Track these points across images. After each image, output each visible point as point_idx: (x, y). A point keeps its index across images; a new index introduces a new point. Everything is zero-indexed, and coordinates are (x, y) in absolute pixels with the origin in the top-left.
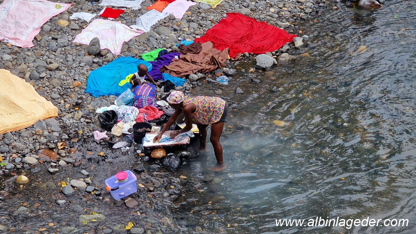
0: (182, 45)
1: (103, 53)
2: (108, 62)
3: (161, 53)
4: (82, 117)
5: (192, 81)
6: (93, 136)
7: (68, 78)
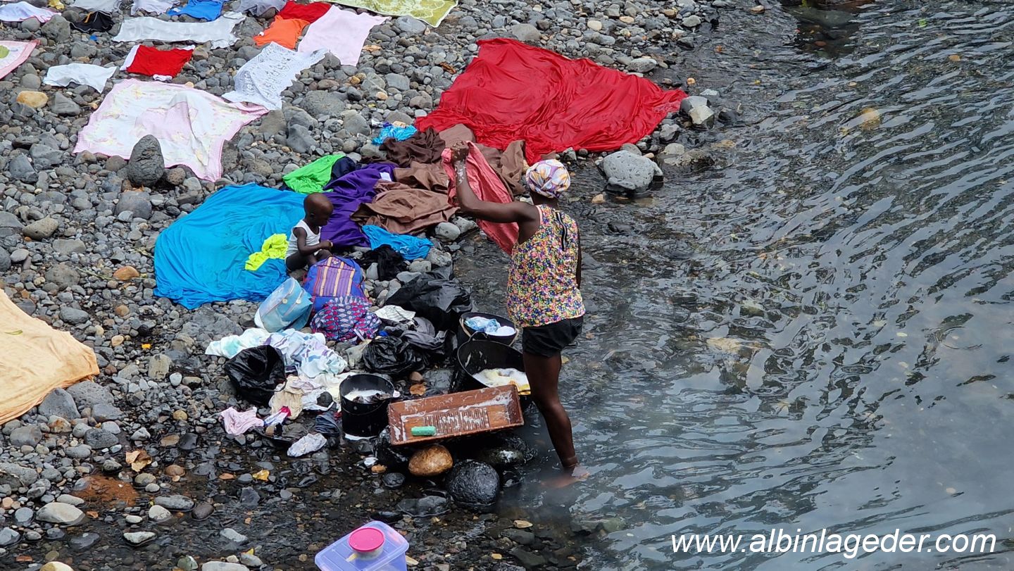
0: (392, 141)
1: (174, 177)
2: (195, 202)
3: (338, 168)
4: (172, 370)
5: (445, 242)
6: (221, 424)
7: (95, 258)
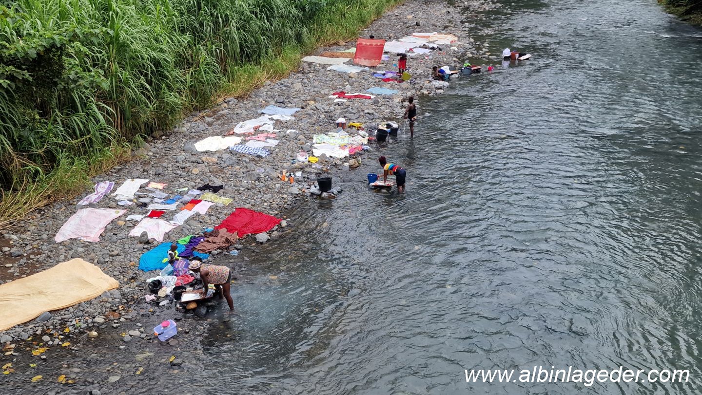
0: (206, 232)
1: (150, 241)
2: (154, 247)
3: (191, 238)
4: (137, 286)
5: (213, 255)
6: (145, 299)
7: (126, 260)
